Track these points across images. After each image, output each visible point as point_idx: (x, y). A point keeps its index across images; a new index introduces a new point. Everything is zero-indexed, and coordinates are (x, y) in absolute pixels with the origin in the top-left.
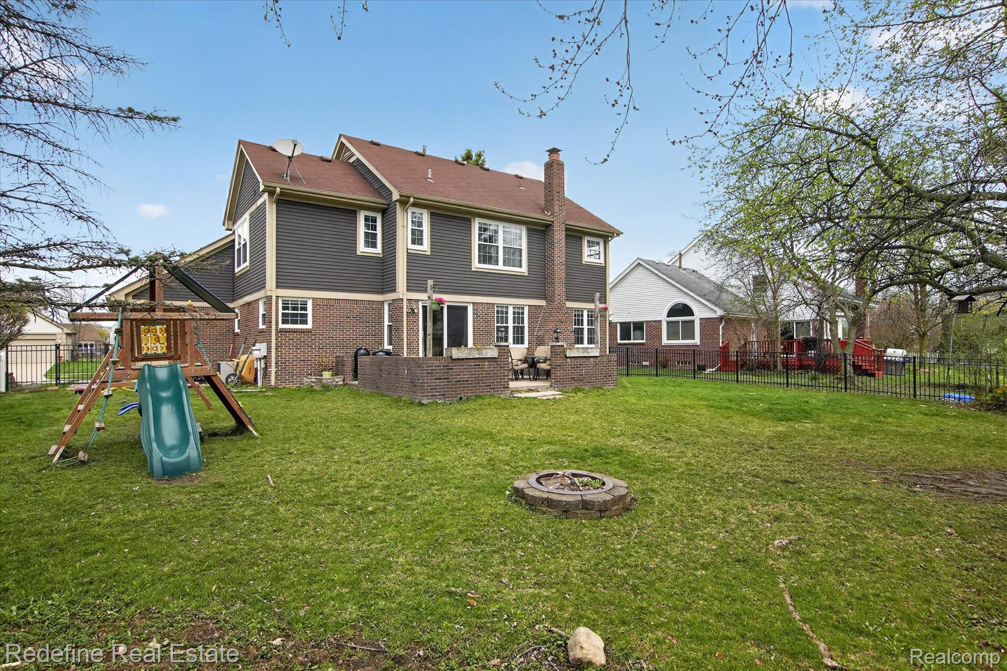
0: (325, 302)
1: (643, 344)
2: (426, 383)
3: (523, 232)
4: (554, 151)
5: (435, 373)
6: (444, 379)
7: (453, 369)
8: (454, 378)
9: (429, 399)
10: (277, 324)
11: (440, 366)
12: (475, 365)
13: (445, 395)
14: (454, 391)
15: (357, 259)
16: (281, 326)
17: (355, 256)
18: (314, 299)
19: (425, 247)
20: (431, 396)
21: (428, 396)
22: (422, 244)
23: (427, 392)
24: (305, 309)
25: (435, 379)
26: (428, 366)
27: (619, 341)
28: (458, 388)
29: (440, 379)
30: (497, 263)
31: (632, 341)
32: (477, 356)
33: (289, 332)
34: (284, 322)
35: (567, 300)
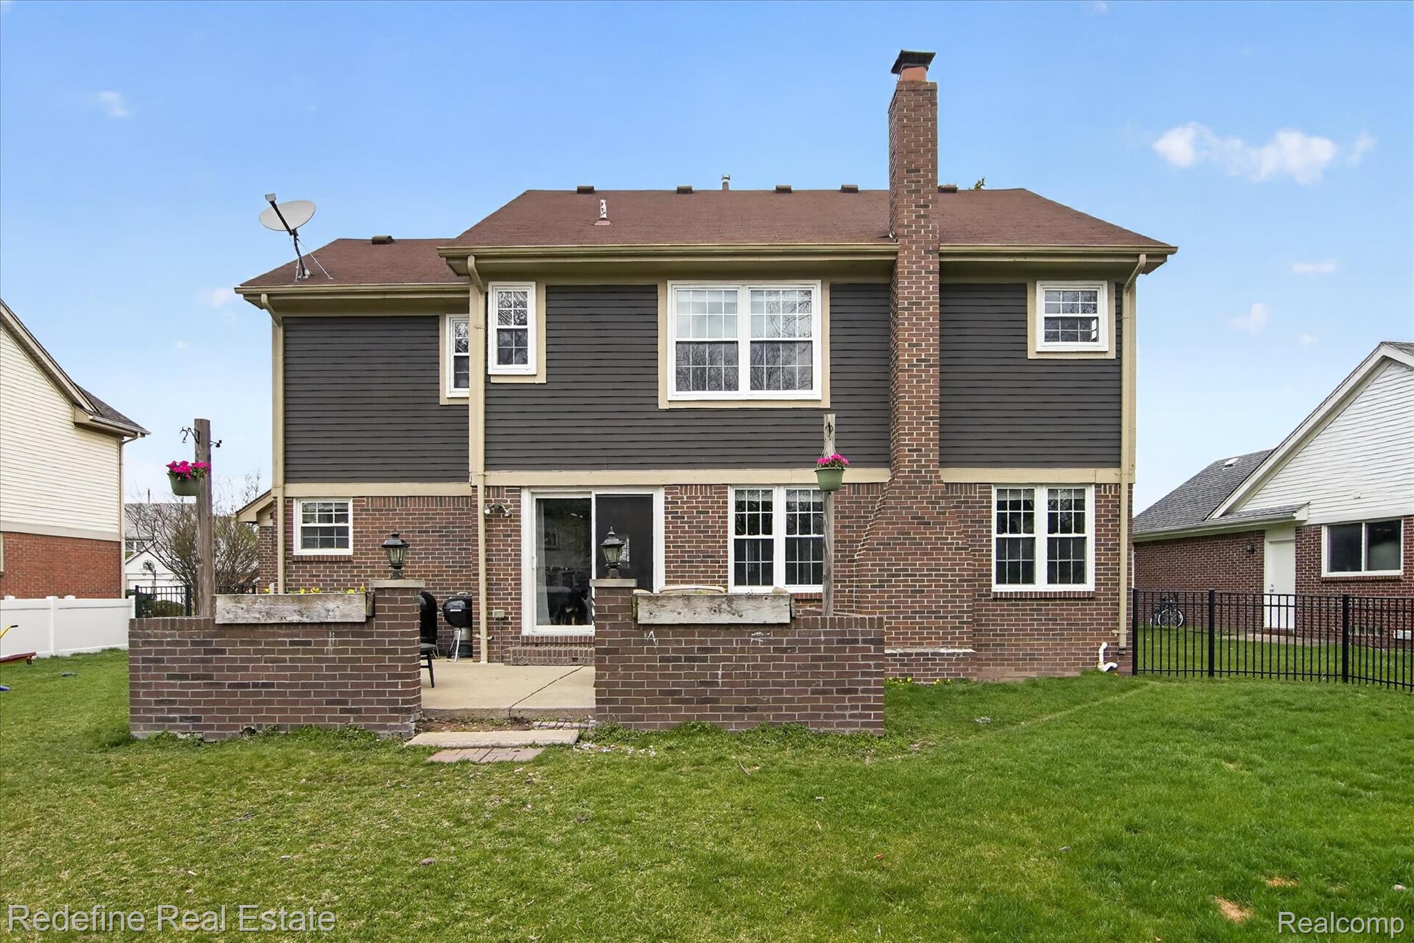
0: (378, 505)
1: (1396, 580)
2: (144, 686)
3: (818, 295)
4: (909, 60)
5: (170, 661)
6: (195, 677)
7: (223, 652)
8: (228, 678)
9: (152, 728)
10: (288, 547)
11: (185, 644)
12: (292, 643)
13: (199, 719)
14: (228, 711)
15: (438, 413)
16: (298, 550)
17: (434, 407)
18: (357, 499)
19: (533, 367)
20: (158, 719)
21: (150, 719)
22: (525, 361)
23: (146, 711)
24: (344, 518)
25: (170, 677)
26: (150, 643)
27: (1325, 573)
28: (238, 703)
29: (185, 677)
30: (733, 385)
31: (1364, 573)
32: (296, 618)
33: (311, 562)
34: (305, 545)
35: (944, 463)
